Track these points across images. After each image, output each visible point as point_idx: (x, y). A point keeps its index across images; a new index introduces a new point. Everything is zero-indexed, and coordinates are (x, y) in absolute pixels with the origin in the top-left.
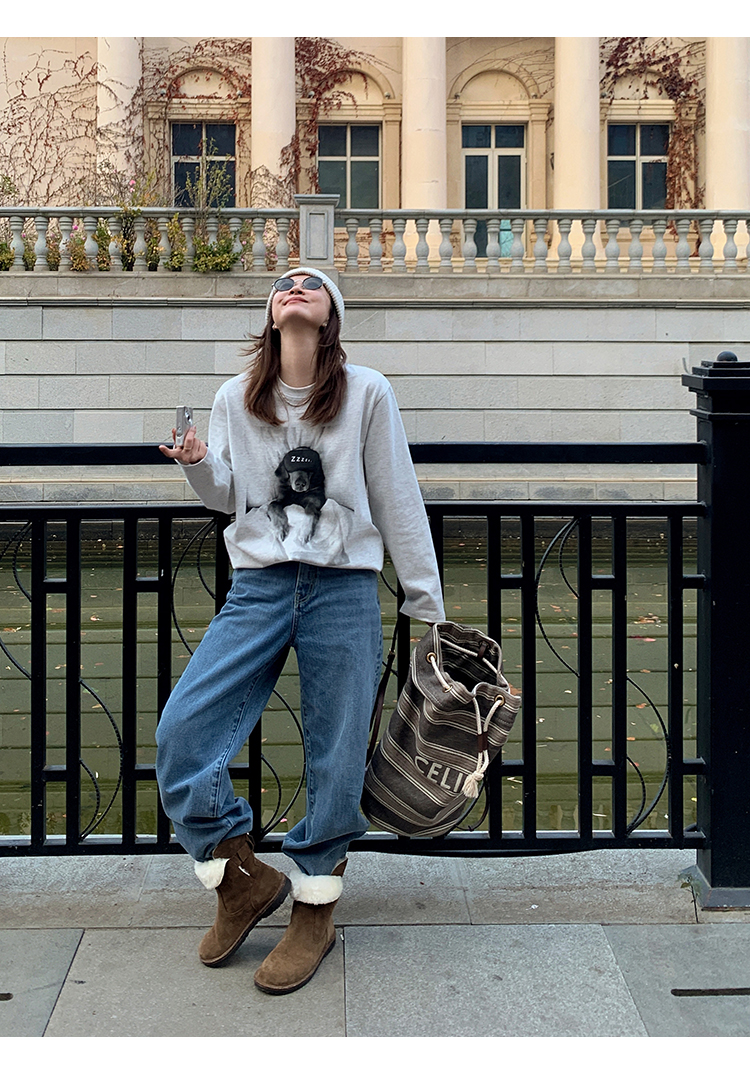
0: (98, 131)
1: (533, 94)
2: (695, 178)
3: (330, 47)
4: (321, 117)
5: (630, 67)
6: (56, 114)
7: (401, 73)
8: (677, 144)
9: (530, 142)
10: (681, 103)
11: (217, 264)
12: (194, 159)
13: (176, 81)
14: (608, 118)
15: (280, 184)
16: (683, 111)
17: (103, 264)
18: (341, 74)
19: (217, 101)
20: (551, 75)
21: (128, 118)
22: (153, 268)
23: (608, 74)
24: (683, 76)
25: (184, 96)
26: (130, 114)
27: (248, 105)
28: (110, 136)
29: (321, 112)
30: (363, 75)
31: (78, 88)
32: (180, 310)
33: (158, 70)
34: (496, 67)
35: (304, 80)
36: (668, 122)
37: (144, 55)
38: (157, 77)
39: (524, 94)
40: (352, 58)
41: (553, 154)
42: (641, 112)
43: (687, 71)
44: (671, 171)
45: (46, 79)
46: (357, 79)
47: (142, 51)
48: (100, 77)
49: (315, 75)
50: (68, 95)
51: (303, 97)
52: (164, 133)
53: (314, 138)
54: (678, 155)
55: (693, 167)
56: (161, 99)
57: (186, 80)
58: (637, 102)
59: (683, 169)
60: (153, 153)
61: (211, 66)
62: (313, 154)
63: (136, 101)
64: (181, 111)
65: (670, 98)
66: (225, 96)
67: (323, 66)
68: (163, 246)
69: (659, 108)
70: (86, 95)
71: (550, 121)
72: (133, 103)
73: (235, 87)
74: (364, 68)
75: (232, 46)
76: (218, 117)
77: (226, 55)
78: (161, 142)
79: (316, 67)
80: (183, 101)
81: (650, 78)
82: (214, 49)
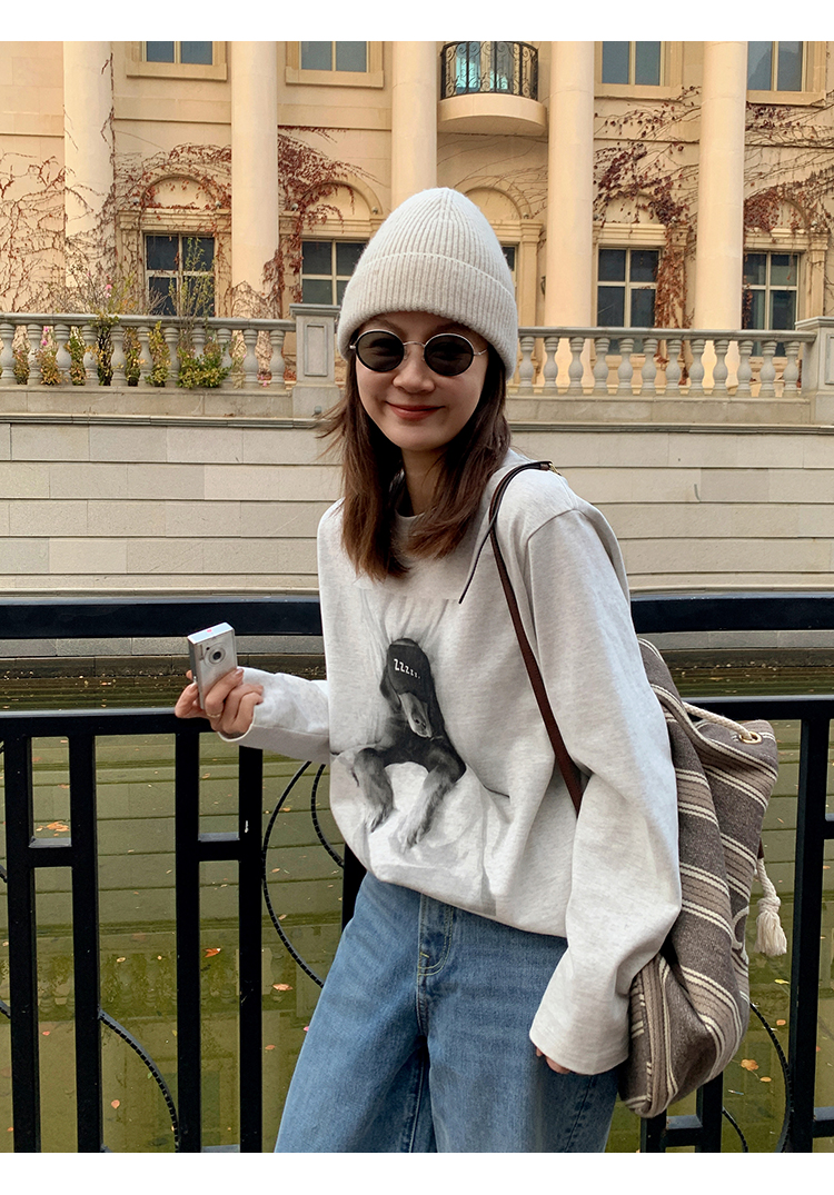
0: (67, 241)
1: (525, 214)
2: (683, 305)
3: (315, 157)
4: (306, 232)
5: (622, 189)
6: (21, 224)
7: (390, 187)
8: (667, 270)
9: (521, 265)
10: (672, 228)
11: (205, 380)
12: (170, 274)
13: (150, 189)
14: (600, 241)
15: (263, 301)
16: (674, 236)
17: (77, 378)
18: (326, 187)
19: (194, 212)
20: (544, 195)
21: (98, 227)
22: (133, 383)
23: (600, 196)
24: (675, 200)
25: (159, 206)
26: (101, 223)
27: (228, 217)
28: (79, 246)
29: (306, 227)
30: (349, 187)
31: (44, 196)
32: (164, 429)
33: (130, 176)
34: (487, 184)
35: (287, 192)
36: (659, 247)
37: (116, 160)
38: (130, 185)
39: (515, 214)
40: (338, 170)
41: (544, 278)
42: (633, 236)
43: (679, 196)
44: (660, 298)
45: (9, 185)
46: (343, 192)
47: (113, 155)
48: (68, 183)
49: (298, 187)
50: (34, 204)
51: (286, 209)
52: (138, 246)
53: (298, 254)
54: (668, 282)
55: (681, 294)
56: (134, 208)
57: (161, 188)
58: (628, 225)
59: (672, 296)
60: (126, 266)
61: (187, 174)
62: (297, 271)
63: (107, 209)
64: (156, 222)
65: (661, 223)
66: (202, 207)
67: (307, 177)
68: (144, 358)
69: (649, 233)
70: (53, 203)
71: (541, 242)
72: (104, 211)
73: (213, 197)
74: (350, 181)
75: (210, 152)
76: (196, 229)
77: (204, 162)
78: (134, 254)
79: (300, 178)
80: (158, 210)
81: (641, 202)
82: (191, 156)
